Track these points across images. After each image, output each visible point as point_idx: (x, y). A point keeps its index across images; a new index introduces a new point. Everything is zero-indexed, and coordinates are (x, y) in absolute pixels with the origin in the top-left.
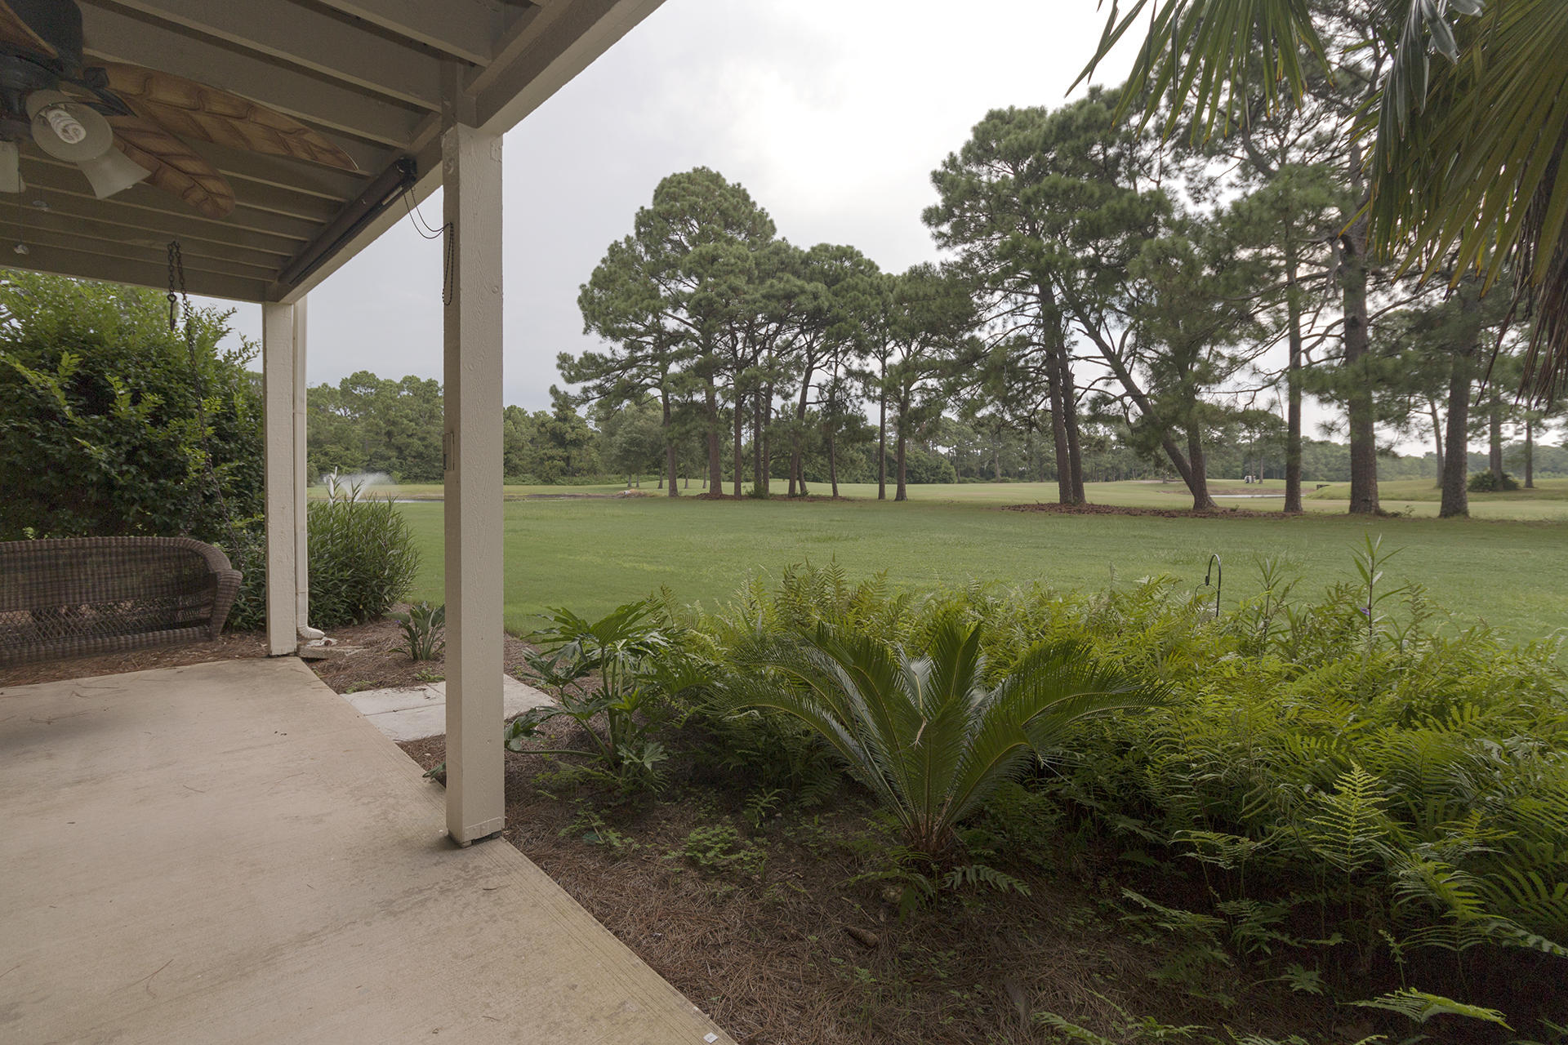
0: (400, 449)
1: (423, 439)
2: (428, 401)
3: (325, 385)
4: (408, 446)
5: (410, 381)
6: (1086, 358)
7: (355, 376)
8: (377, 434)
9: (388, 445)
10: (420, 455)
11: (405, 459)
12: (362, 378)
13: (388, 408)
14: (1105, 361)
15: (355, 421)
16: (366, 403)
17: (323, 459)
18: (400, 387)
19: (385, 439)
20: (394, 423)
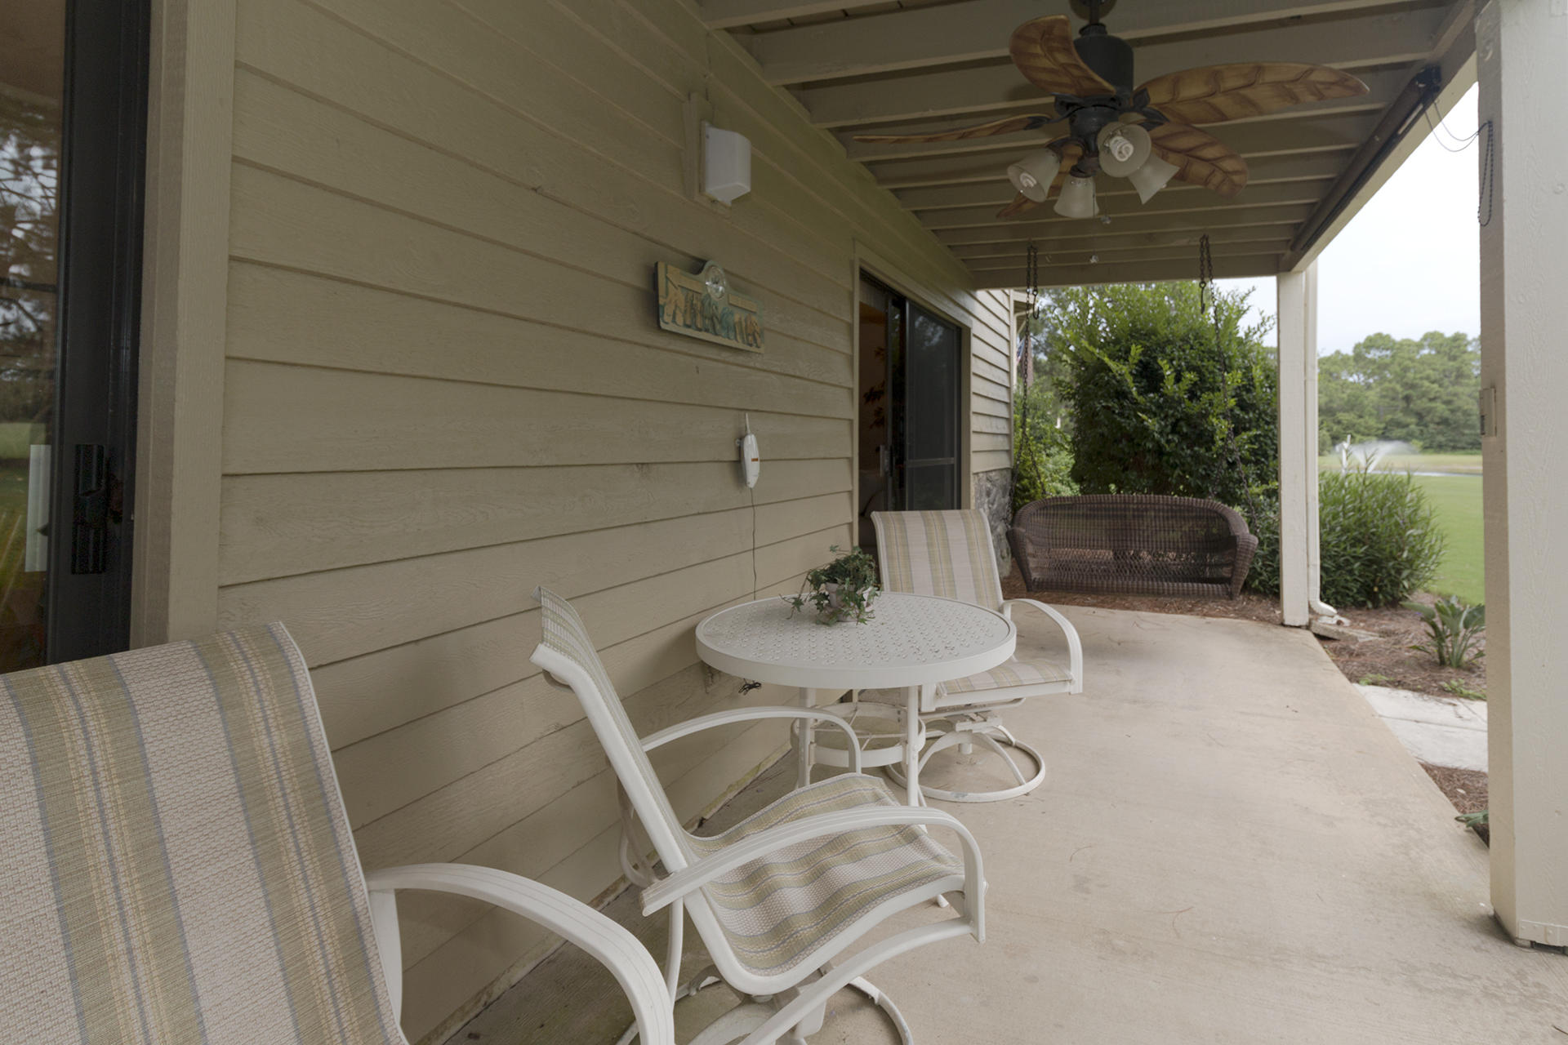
0: (1420, 416)
1: (1448, 403)
2: (1454, 358)
3: (1338, 352)
4: (1430, 411)
5: (1432, 338)
7: (1369, 339)
8: (1393, 399)
9: (1406, 411)
10: (1444, 422)
11: (1426, 426)
12: (1377, 341)
13: (1406, 370)
15: (1369, 387)
16: (1381, 367)
17: (1336, 428)
18: (1420, 346)
19: (1402, 404)
20: (1413, 386)
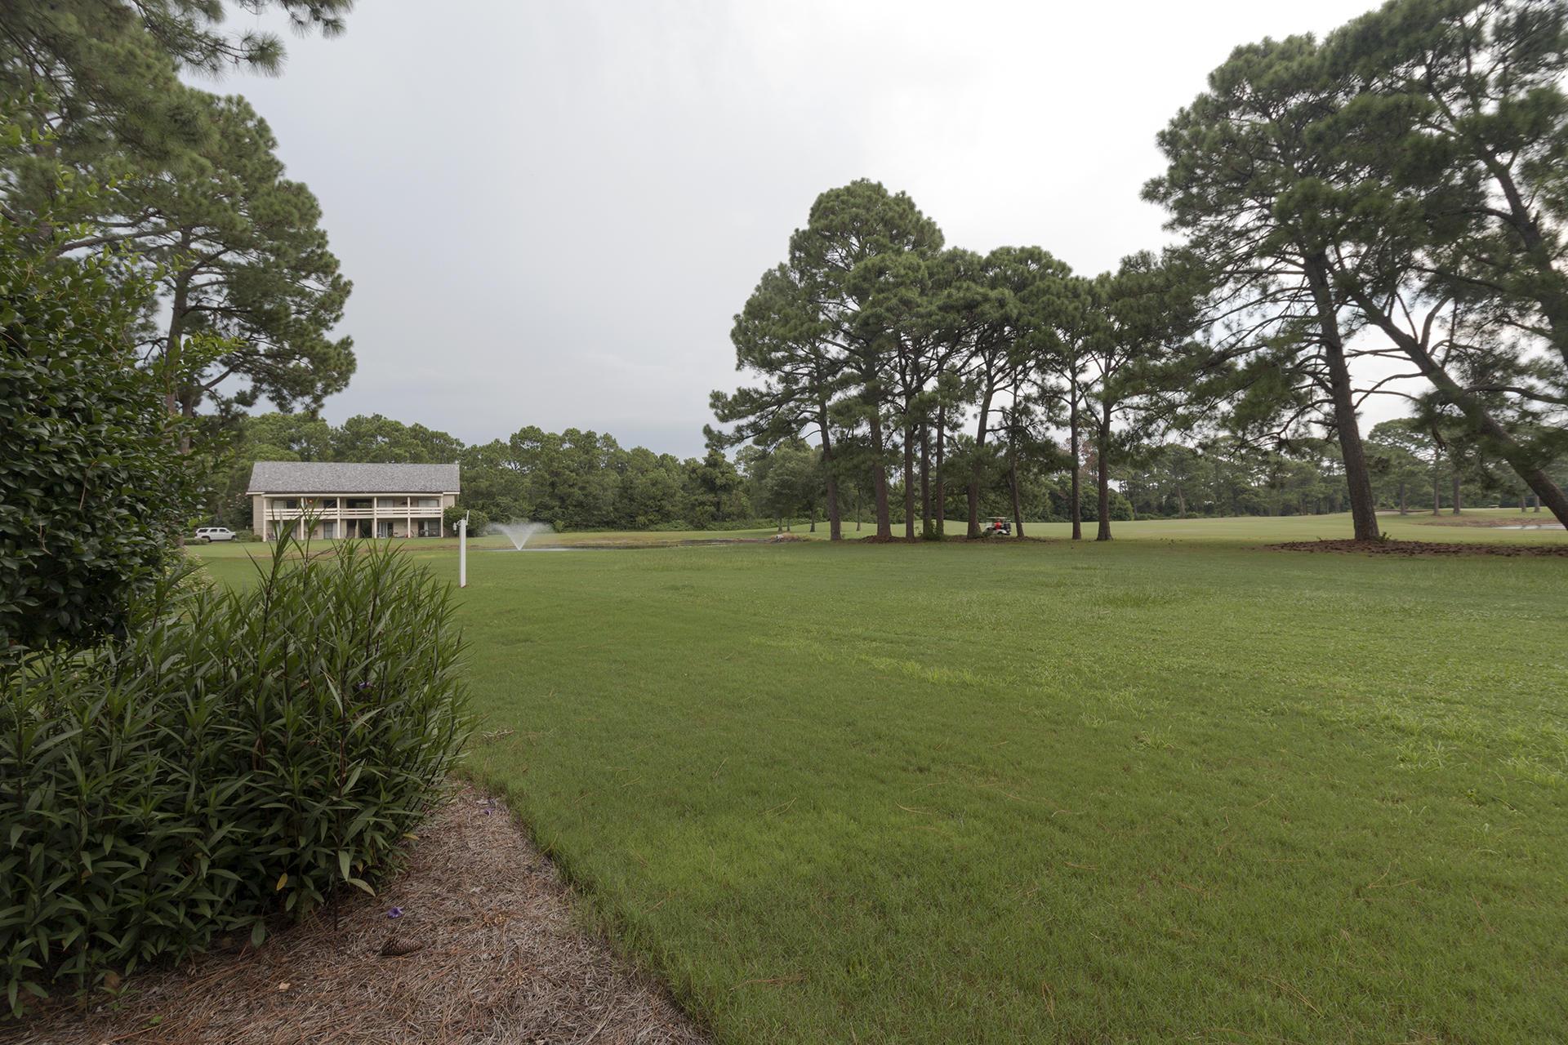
0: (562, 499)
1: (582, 488)
2: (587, 453)
3: (497, 441)
4: (570, 495)
5: (571, 434)
6: (1375, 353)
7: (523, 431)
8: (542, 485)
9: (552, 496)
10: (580, 504)
11: (567, 509)
12: (530, 433)
13: (552, 460)
14: (1403, 354)
15: (524, 475)
16: (532, 456)
17: (494, 510)
18: (562, 440)
19: (549, 489)
20: (557, 474)
